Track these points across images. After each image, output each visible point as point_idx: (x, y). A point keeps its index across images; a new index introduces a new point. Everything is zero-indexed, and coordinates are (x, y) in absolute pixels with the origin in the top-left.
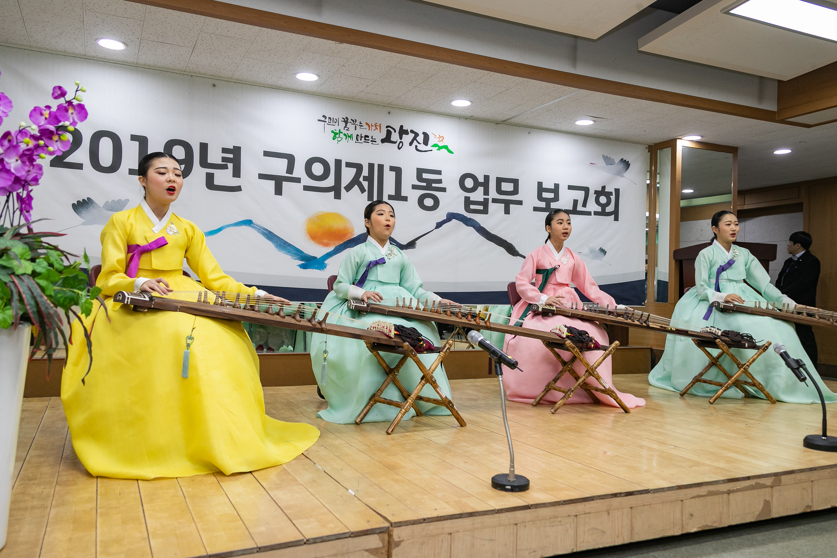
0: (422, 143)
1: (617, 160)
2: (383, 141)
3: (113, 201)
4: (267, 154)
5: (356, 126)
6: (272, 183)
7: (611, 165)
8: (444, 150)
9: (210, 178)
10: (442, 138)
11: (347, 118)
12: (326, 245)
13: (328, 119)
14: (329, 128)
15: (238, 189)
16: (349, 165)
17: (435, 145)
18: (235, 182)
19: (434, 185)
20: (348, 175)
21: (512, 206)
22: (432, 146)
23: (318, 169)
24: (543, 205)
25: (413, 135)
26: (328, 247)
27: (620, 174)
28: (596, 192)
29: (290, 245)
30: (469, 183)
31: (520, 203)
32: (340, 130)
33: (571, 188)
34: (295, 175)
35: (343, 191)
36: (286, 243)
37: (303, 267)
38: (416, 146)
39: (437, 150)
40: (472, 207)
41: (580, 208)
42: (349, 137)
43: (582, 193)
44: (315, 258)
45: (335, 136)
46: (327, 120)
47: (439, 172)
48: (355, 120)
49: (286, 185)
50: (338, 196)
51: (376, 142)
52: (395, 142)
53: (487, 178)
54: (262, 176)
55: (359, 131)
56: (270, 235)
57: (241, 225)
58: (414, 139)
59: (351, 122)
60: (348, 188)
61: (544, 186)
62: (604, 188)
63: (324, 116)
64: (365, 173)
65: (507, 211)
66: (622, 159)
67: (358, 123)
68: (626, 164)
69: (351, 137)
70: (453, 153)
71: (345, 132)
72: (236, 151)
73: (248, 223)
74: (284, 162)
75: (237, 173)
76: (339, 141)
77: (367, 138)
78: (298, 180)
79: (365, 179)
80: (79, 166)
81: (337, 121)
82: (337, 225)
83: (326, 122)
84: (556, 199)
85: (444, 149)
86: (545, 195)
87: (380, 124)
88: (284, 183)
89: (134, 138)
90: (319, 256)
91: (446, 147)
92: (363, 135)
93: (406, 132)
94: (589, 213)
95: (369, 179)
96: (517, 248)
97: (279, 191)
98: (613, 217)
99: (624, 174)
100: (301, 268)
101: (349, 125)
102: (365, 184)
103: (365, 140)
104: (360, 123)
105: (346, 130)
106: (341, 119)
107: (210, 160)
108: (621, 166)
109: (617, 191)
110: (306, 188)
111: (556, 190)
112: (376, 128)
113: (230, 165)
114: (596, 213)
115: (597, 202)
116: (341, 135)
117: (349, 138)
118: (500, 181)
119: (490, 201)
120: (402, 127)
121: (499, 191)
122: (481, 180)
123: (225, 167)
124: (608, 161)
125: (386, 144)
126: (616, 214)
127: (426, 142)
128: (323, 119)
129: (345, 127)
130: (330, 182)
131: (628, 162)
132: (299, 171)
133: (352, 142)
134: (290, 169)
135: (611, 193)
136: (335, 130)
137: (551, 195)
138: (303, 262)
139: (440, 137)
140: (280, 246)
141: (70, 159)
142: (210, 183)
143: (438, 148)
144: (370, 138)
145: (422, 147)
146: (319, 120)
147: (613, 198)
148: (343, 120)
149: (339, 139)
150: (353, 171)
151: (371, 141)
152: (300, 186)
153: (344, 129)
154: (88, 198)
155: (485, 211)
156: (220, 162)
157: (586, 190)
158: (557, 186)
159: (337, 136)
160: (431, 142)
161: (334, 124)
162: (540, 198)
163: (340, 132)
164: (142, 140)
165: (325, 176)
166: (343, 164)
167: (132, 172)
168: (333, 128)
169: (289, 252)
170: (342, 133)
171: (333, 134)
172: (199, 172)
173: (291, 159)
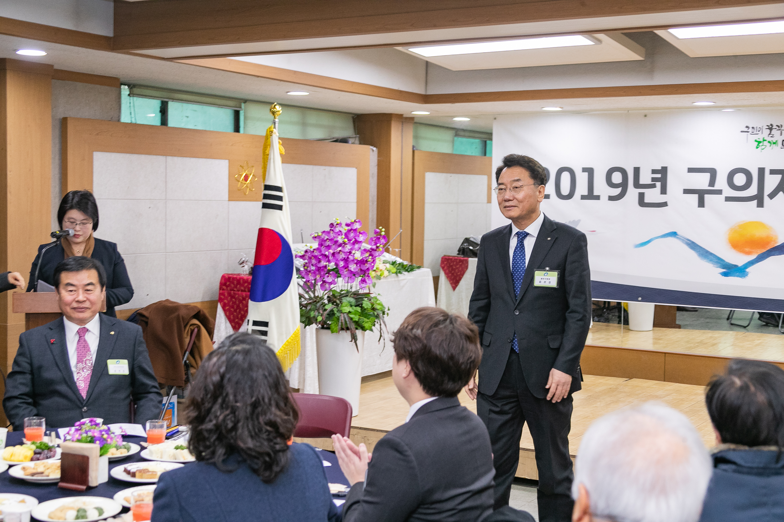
4: (691, 170)
5: (781, 132)
6: (696, 197)
9: (641, 196)
11: (771, 125)
12: (748, 253)
14: (752, 138)
15: (664, 204)
16: (773, 172)
18: (661, 199)
20: (772, 182)
23: (740, 179)
26: (750, 256)
29: (711, 254)
32: (764, 138)
34: (717, 187)
35: (766, 199)
36: (707, 252)
37: (725, 274)
42: (774, 143)
44: (736, 266)
45: (758, 145)
46: (750, 130)
48: (781, 125)
50: (761, 204)
54: (687, 191)
56: (693, 245)
57: (667, 237)
59: (776, 129)
60: (772, 196)
63: (747, 127)
69: (776, 143)
71: (770, 139)
72: (664, 171)
73: (674, 234)
74: (707, 176)
75: (664, 191)
76: (763, 149)
78: (719, 192)
80: (549, 197)
81: (760, 130)
82: (759, 233)
83: (748, 132)
88: (706, 196)
89: (584, 170)
90: (740, 264)
97: (701, 204)
100: (723, 275)
101: (774, 132)
105: (771, 137)
106: (765, 127)
107: (642, 181)
110: (728, 199)
113: (658, 184)
116: (766, 143)
117: (774, 145)
123: (653, 186)
128: (746, 130)
129: (770, 134)
130: (753, 190)
132: (721, 183)
133: (777, 148)
134: (712, 183)
136: (759, 139)
138: (724, 270)
140: (702, 255)
142: (642, 202)
146: (742, 132)
148: (768, 127)
149: (763, 147)
150: (778, 177)
152: (722, 197)
153: (769, 136)
156: (649, 182)
159: (761, 144)
161: (758, 133)
163: (764, 140)
164: (590, 171)
165: (747, 185)
166: (767, 172)
167: (583, 197)
168: (756, 137)
169: (711, 260)
170: (765, 140)
171: (757, 143)
172: (632, 193)
173: (713, 172)
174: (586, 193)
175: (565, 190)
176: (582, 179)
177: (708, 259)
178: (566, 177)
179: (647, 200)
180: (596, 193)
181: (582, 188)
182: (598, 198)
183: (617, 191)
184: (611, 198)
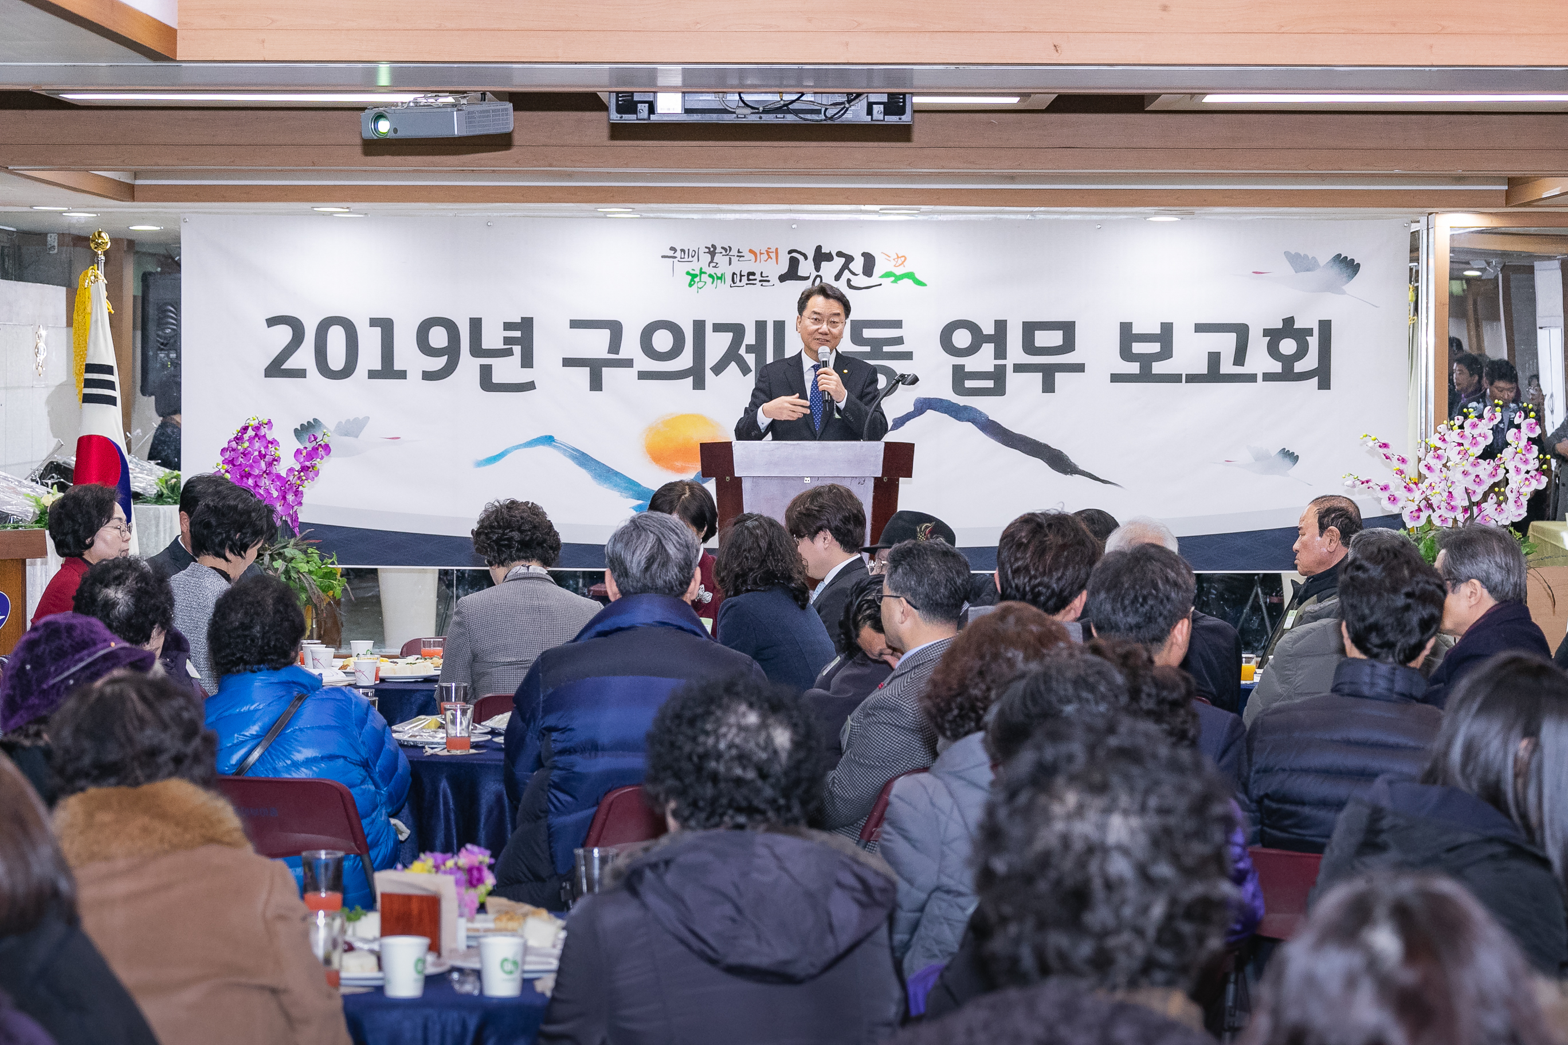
0: (861, 274)
1: (1325, 257)
2: (782, 278)
3: (348, 421)
4: (575, 324)
5: (730, 259)
6: (585, 372)
7: (1307, 270)
8: (907, 282)
9: (486, 372)
10: (903, 259)
11: (713, 246)
13: (679, 252)
14: (682, 268)
15: (530, 386)
16: (718, 328)
17: (888, 275)
18: (523, 376)
19: (886, 349)
20: (717, 345)
21: (1059, 376)
22: (882, 277)
23: (663, 341)
24: (1134, 368)
25: (842, 260)
27: (1331, 288)
28: (1267, 332)
29: (617, 474)
30: (962, 339)
31: (1079, 368)
32: (701, 268)
33: (1200, 328)
34: (623, 354)
35: (709, 374)
36: (609, 470)
38: (849, 281)
39: (892, 282)
40: (969, 384)
41: (1227, 367)
42: (718, 278)
43: (1231, 338)
45: (692, 280)
46: (678, 254)
47: (897, 324)
48: (729, 247)
49: (608, 374)
50: (699, 384)
51: (769, 281)
52: (807, 278)
53: (1001, 326)
54: (568, 362)
55: (738, 266)
56: (583, 459)
57: (536, 445)
58: (845, 267)
59: (721, 253)
60: (718, 369)
61: (1135, 330)
62: (1289, 321)
63: (673, 249)
64: (750, 338)
65: (1049, 387)
66: (1339, 255)
67: (734, 252)
68: (1350, 266)
69: (721, 278)
70: (925, 285)
71: (711, 270)
72: (526, 325)
73: (548, 440)
74: (605, 334)
75: (527, 361)
76: (700, 288)
77: (751, 277)
78: (628, 363)
79: (749, 349)
80: (301, 373)
81: (696, 254)
82: (698, 435)
83: (675, 257)
84: (1166, 353)
85: (906, 280)
86: (1138, 348)
87: (777, 249)
88: (605, 371)
89: (374, 322)
91: (910, 276)
92: (744, 273)
93: (829, 257)
94: (1251, 378)
95: (758, 349)
96: (1074, 458)
97: (596, 384)
98: (1315, 381)
99: (1344, 287)
101: (718, 258)
102: (750, 359)
103: (749, 280)
104: (739, 252)
105: (713, 267)
106: (703, 250)
107: (486, 344)
108: (1334, 273)
109: (1325, 326)
110: (643, 375)
111: (1165, 335)
112: (770, 257)
113: (517, 349)
114: (1268, 377)
115: (1273, 350)
116: (704, 277)
117: (719, 281)
118: (1030, 329)
119: (1010, 369)
120: (819, 248)
121: (1029, 347)
122: (988, 329)
123: (509, 353)
124: (1300, 263)
125: (789, 283)
126: (1323, 376)
127: (868, 270)
128: (671, 253)
129: (712, 261)
130: (685, 360)
131: (1353, 260)
132: (631, 347)
133: (725, 287)
134: (615, 345)
135: (1309, 332)
136: (693, 270)
137: (1155, 348)
139: (898, 257)
140: (600, 476)
141: (288, 365)
142: (487, 382)
143: (893, 279)
144: (758, 277)
145: (861, 280)
146: (664, 257)
147: (1313, 342)
148: (707, 250)
149: (701, 285)
150: (727, 337)
151: (760, 281)
152: (632, 373)
153: (709, 266)
154: (315, 420)
155: (999, 389)
156: (500, 345)
157: (1242, 331)
158: (1167, 329)
159: (697, 279)
160: (878, 270)
161: (691, 259)
162: (1126, 354)
163: (702, 272)
164: (385, 326)
165: (676, 351)
166: (709, 328)
167: (373, 374)
168: (688, 267)
169: (615, 486)
170: (706, 273)
171: (690, 277)
172: (469, 365)
173: (615, 329)
174: (378, 367)
175: (337, 359)
176: (370, 342)
177: (611, 482)
178: (336, 337)
179: (496, 379)
180: (397, 367)
181: (370, 356)
182: (402, 375)
183: (439, 363)
184: (428, 376)
